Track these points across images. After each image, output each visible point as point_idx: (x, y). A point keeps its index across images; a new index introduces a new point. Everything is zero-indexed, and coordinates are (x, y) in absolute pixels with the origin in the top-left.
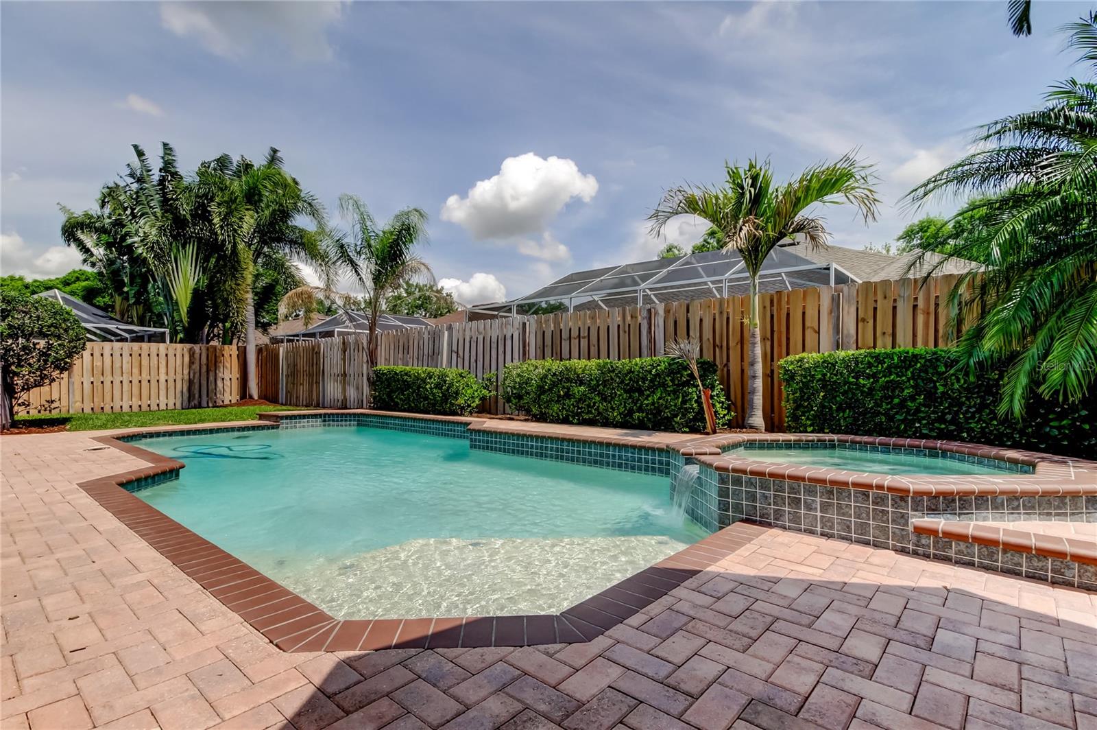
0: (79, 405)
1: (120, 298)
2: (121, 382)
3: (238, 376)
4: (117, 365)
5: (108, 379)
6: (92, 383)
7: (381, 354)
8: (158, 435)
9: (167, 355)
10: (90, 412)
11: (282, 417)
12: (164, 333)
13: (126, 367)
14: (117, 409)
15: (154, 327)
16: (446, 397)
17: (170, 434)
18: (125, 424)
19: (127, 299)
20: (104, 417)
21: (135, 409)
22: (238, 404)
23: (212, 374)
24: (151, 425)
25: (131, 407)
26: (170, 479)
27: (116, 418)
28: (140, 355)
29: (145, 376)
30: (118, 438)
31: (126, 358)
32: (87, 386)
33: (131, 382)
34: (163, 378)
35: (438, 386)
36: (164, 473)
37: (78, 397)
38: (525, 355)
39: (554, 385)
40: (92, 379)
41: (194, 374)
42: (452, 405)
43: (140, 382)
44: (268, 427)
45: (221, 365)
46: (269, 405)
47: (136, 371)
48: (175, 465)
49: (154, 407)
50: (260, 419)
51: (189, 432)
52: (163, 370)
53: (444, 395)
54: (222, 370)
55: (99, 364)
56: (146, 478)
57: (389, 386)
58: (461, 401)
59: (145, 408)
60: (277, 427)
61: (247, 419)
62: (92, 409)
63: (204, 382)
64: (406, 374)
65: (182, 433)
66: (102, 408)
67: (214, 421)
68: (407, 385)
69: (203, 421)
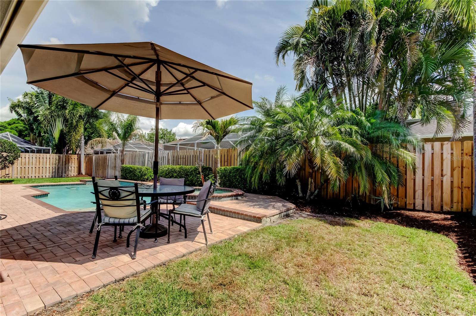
0: (16, 175)
1: (33, 135)
2: (32, 167)
3: (77, 166)
4: (31, 161)
5: (27, 166)
6: (21, 168)
7: (127, 160)
8: (44, 186)
9: (50, 158)
10: (20, 178)
11: (87, 181)
12: (49, 149)
13: (34, 162)
14: (30, 177)
15: (46, 147)
16: (142, 176)
17: (48, 186)
18: (33, 182)
19: (35, 135)
20: (25, 180)
21: (37, 177)
22: (77, 176)
23: (67, 165)
24: (42, 183)
25: (35, 176)
26: (45, 196)
27: (30, 180)
28: (39, 158)
29: (41, 166)
30: (31, 186)
31: (34, 159)
32: (19, 169)
33: (36, 167)
34: (48, 166)
35: (140, 172)
36: (43, 195)
37: (16, 172)
38: (168, 163)
39: (169, 173)
40: (21, 166)
41: (60, 165)
42: (143, 178)
43: (39, 167)
44: (82, 184)
45: (71, 162)
46: (87, 177)
47: (38, 164)
48: (47, 193)
49: (44, 177)
50: (80, 182)
51: (54, 185)
52: (48, 163)
53: (141, 175)
54: (71, 163)
55: (24, 161)
56: (38, 196)
57: (126, 171)
58: (146, 177)
59: (40, 177)
60: (85, 184)
61: (76, 182)
62: (21, 177)
63: (64, 168)
64: (131, 168)
65: (52, 185)
66: (24, 177)
67: (64, 182)
68: (131, 172)
69: (60, 182)
